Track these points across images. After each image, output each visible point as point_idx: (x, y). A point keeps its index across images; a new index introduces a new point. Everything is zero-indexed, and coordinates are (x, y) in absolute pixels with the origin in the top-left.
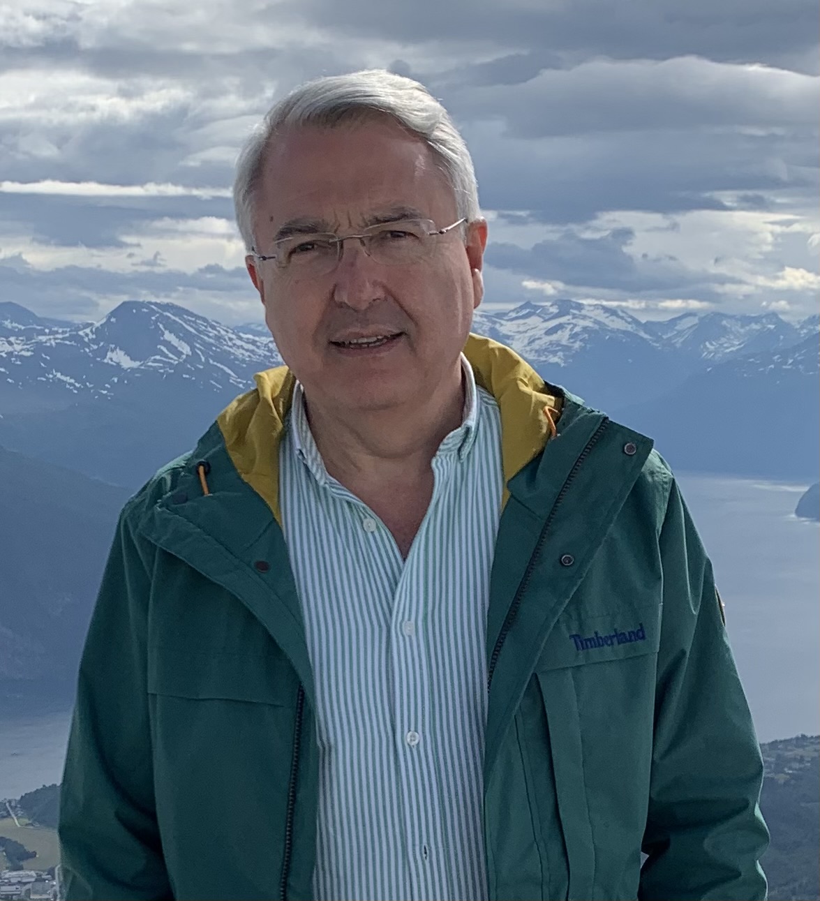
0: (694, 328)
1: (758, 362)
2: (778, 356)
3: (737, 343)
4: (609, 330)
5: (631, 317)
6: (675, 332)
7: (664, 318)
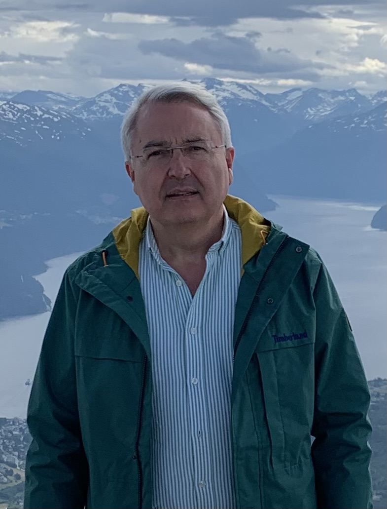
0: (299, 99)
1: (343, 122)
2: (357, 118)
3: (329, 109)
4: (241, 100)
5: (256, 90)
6: (287, 101)
7: (279, 92)
